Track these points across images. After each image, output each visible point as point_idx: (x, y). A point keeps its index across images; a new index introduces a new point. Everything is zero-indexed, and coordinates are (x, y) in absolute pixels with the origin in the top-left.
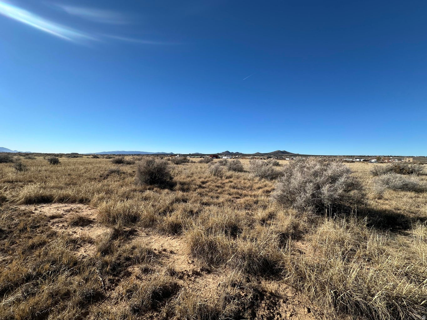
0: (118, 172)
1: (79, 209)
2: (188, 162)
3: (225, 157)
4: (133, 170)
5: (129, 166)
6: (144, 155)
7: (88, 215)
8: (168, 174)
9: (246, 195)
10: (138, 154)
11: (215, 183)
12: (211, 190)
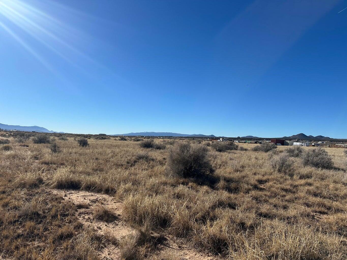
0: (146, 158)
1: (104, 200)
2: (237, 150)
3: (298, 144)
5: (159, 151)
7: (113, 209)
8: (207, 165)
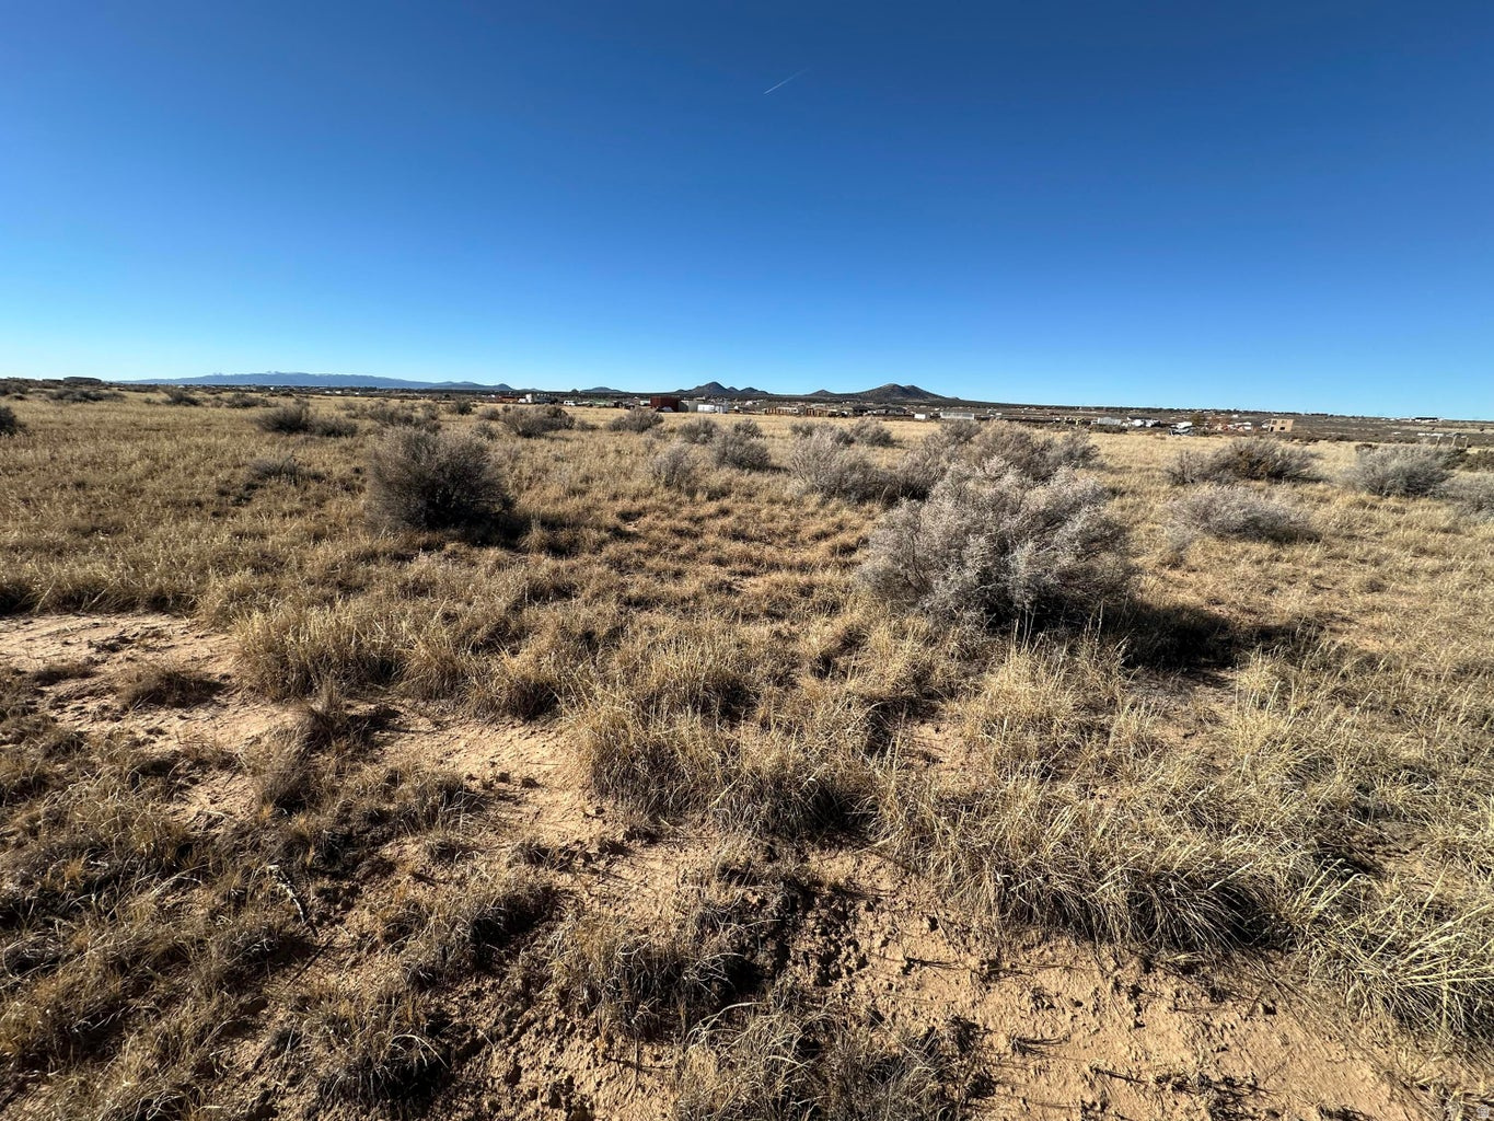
0: (293, 475)
1: (154, 634)
2: (570, 429)
3: (707, 407)
4: (355, 464)
5: (333, 443)
6: (390, 391)
7: (195, 659)
9: (774, 567)
10: (367, 389)
11: (670, 517)
12: (657, 548)
